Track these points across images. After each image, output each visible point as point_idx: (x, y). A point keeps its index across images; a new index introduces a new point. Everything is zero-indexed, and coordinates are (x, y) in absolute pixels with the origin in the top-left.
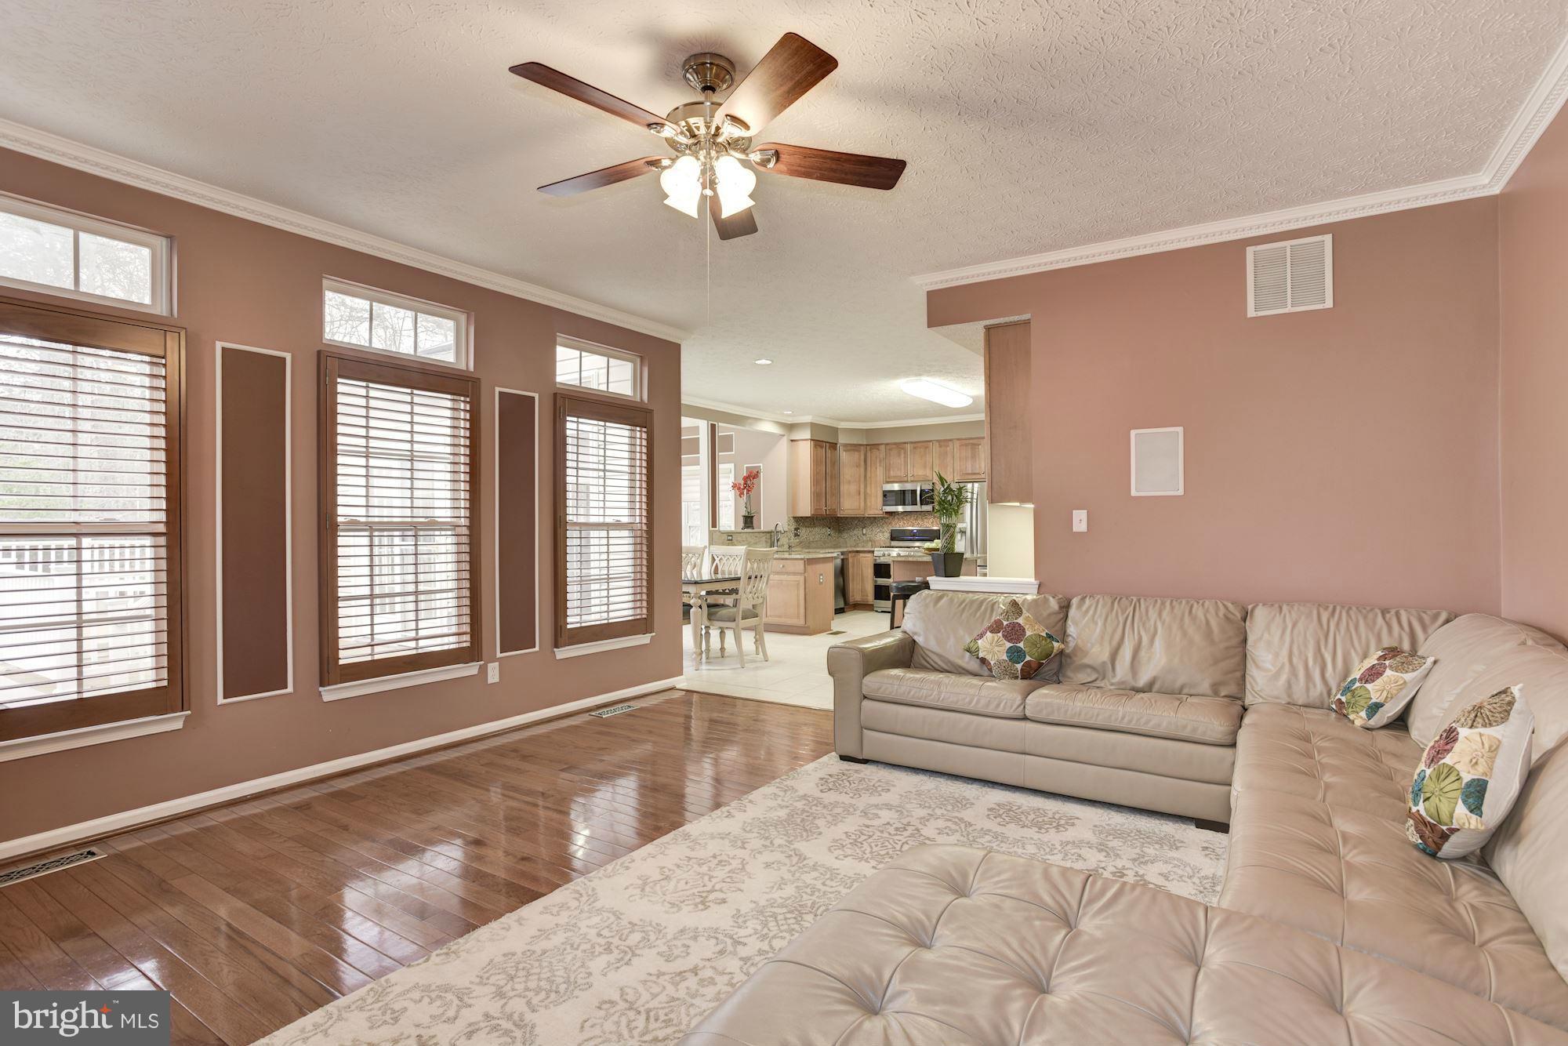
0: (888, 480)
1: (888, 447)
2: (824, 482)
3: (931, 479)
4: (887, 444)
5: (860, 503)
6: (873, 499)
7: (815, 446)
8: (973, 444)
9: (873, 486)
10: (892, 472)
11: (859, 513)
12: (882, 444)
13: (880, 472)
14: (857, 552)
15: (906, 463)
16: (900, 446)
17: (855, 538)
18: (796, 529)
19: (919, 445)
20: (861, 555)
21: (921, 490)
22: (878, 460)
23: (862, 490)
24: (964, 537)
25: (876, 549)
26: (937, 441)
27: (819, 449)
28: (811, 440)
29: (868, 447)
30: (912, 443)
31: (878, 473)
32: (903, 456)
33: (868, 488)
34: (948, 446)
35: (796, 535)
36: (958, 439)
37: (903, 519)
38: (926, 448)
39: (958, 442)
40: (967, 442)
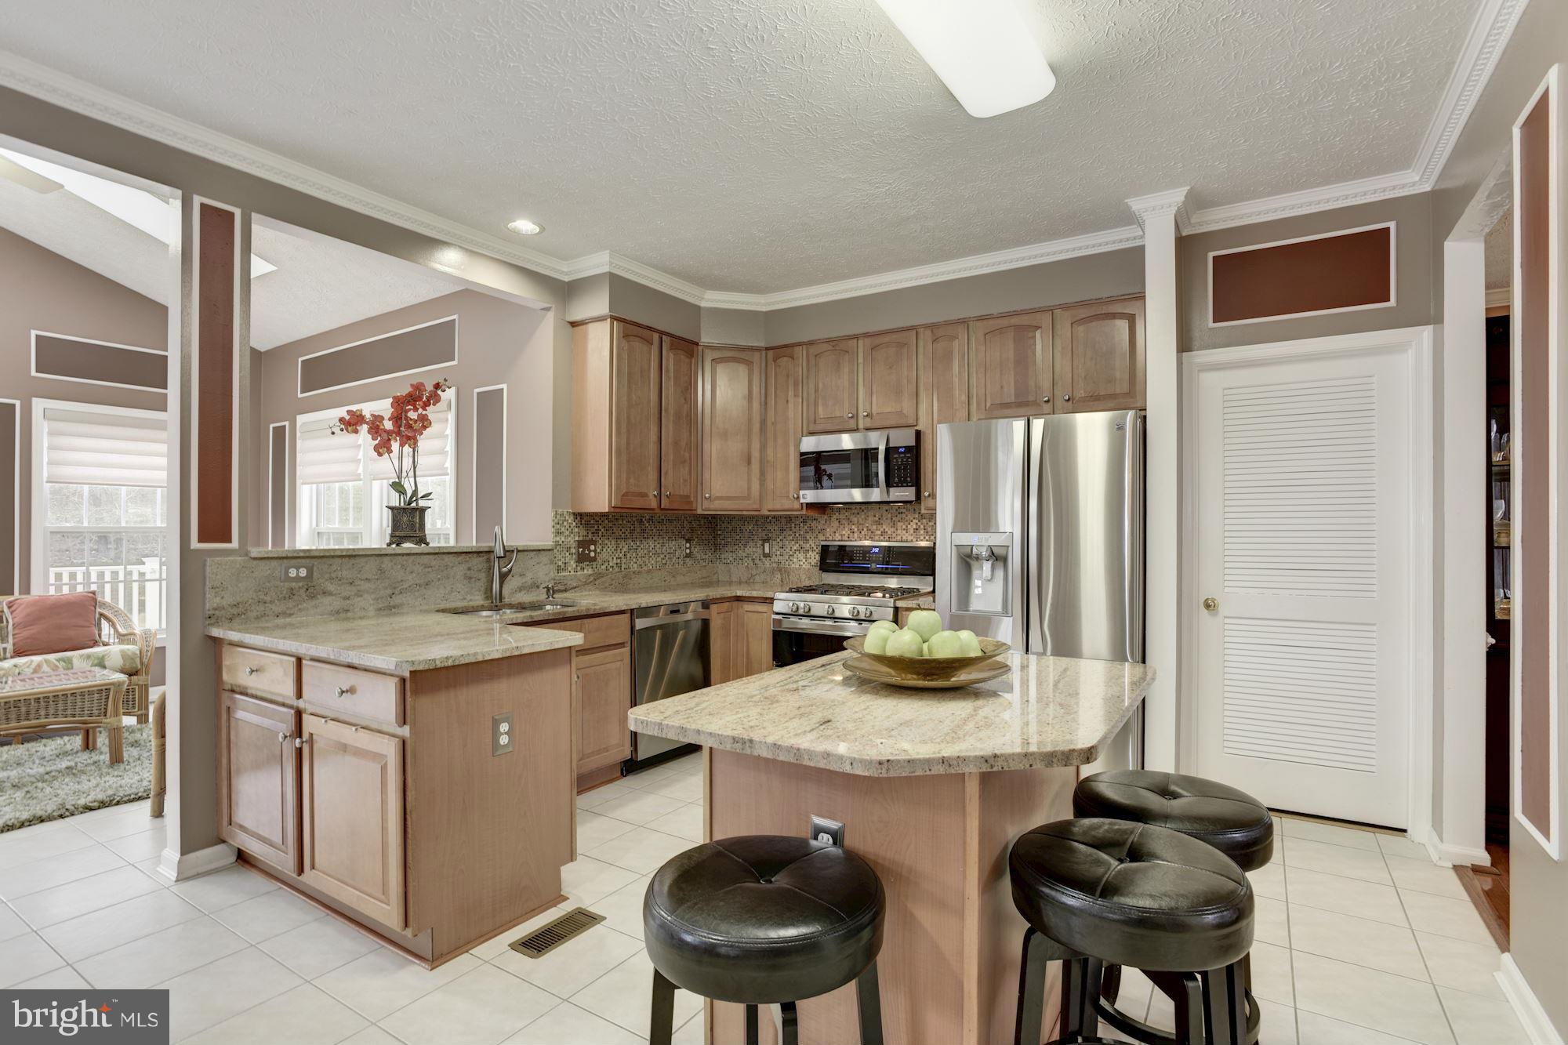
0: (812, 428)
1: (813, 350)
2: (654, 429)
3: (911, 421)
4: (811, 343)
5: (749, 481)
6: (779, 475)
7: (626, 336)
8: (1019, 328)
9: (780, 441)
10: (820, 409)
11: (746, 507)
12: (799, 344)
13: (794, 411)
14: (738, 599)
15: (854, 386)
16: (840, 346)
17: (748, 562)
18: (583, 544)
19: (886, 339)
20: (748, 607)
21: (888, 450)
22: (791, 381)
23: (756, 454)
24: (1000, 573)
25: (779, 595)
26: (926, 326)
27: (637, 344)
28: (613, 318)
29: (770, 353)
30: (867, 335)
31: (791, 414)
32: (846, 370)
33: (770, 451)
34: (954, 338)
35: (582, 558)
36: (981, 319)
37: (850, 522)
38: (901, 345)
39: (979, 324)
40: (1005, 322)
